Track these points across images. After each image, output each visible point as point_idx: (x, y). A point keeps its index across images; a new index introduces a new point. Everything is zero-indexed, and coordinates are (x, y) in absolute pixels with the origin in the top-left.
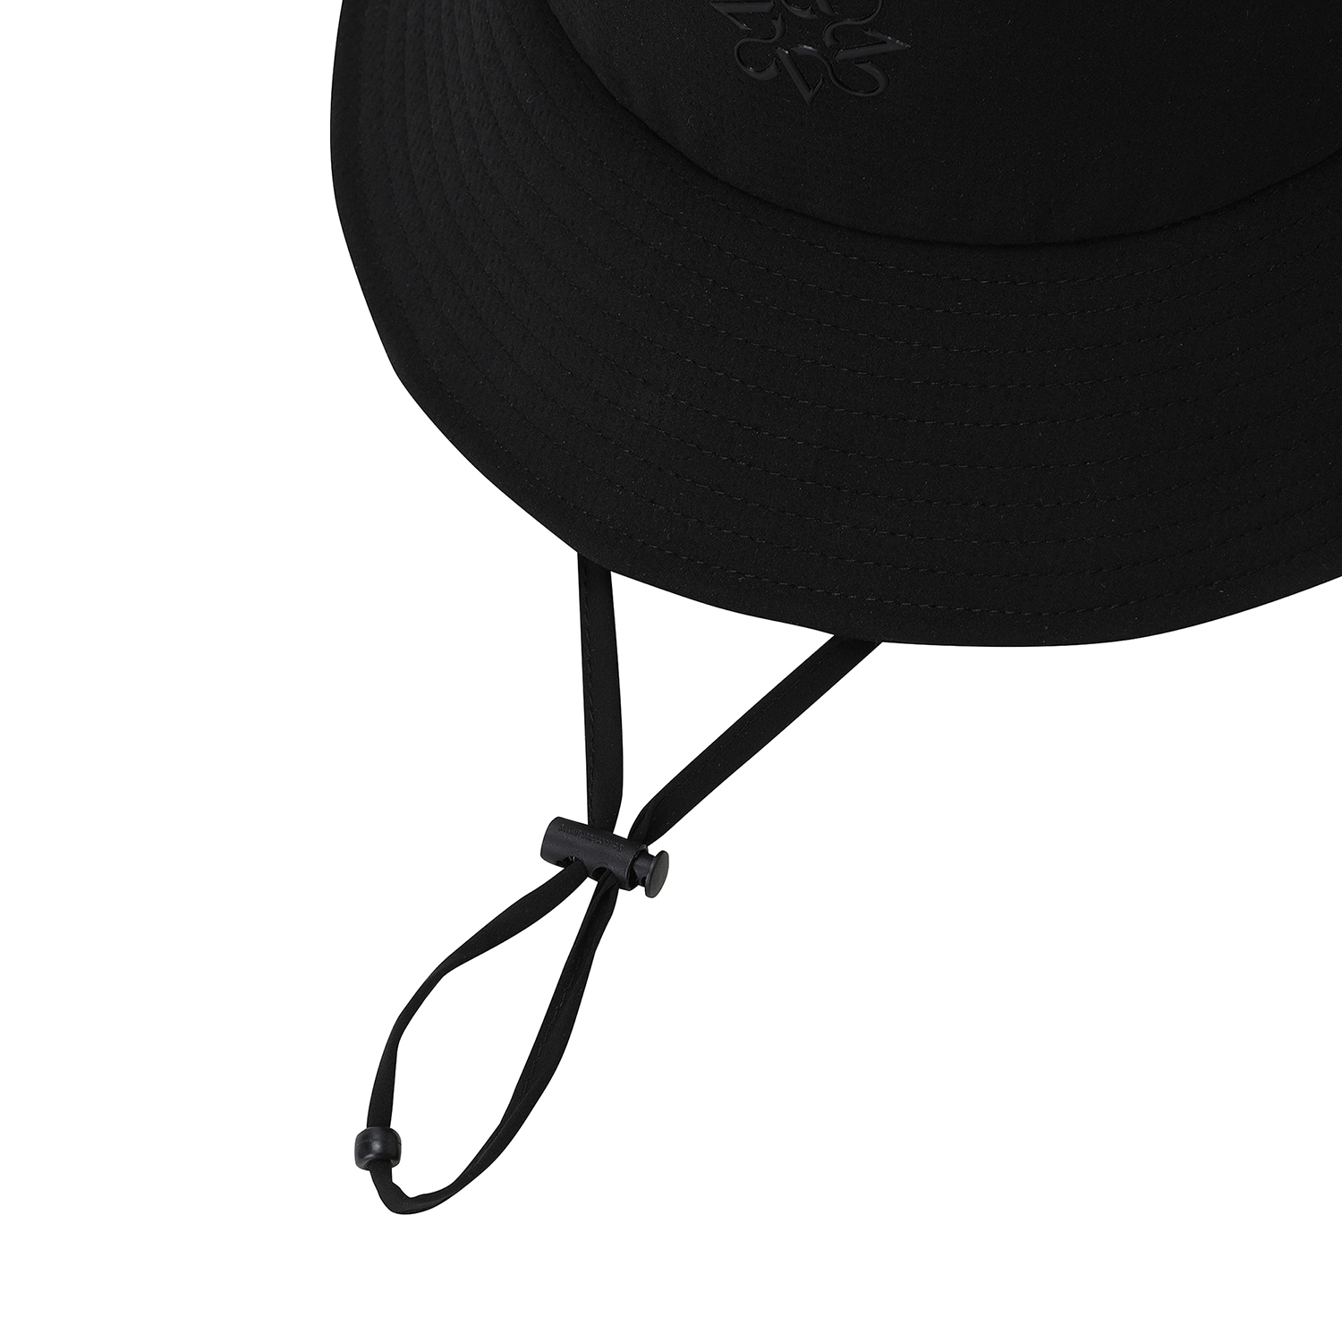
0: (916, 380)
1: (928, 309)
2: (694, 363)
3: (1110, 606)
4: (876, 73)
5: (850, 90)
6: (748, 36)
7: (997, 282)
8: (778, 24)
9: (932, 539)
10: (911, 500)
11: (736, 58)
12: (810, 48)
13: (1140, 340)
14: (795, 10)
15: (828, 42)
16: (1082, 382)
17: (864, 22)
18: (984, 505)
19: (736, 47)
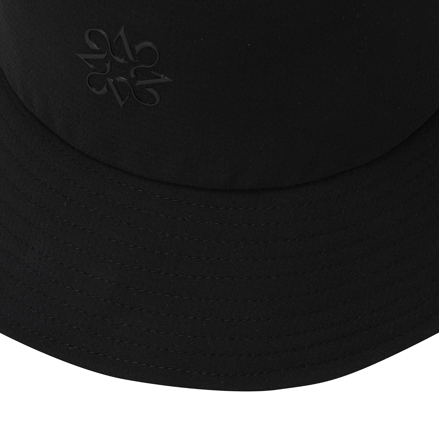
0: (166, 253)
1: (175, 217)
2: (57, 238)
3: (254, 374)
4: (155, 93)
5: (142, 102)
6: (94, 71)
7: (209, 207)
8: (108, 65)
9: (168, 334)
10: (159, 314)
11: (88, 83)
12: (124, 78)
13: (277, 241)
14: (117, 59)
15: (132, 76)
16: (248, 260)
17: (150, 66)
18: (195, 318)
19: (87, 77)
